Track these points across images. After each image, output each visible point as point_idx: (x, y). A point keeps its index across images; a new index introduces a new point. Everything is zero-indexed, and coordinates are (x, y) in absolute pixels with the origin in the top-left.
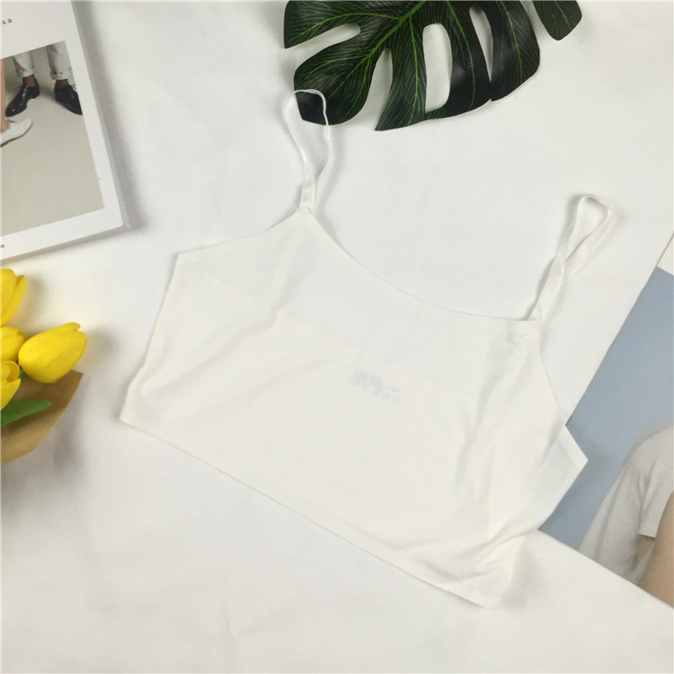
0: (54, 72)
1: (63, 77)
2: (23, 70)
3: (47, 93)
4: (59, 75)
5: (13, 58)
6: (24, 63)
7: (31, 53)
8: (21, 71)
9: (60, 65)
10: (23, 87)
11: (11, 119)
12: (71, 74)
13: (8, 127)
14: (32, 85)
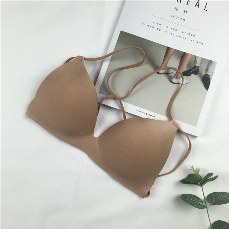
10: (193, 68)
13: (180, 78)
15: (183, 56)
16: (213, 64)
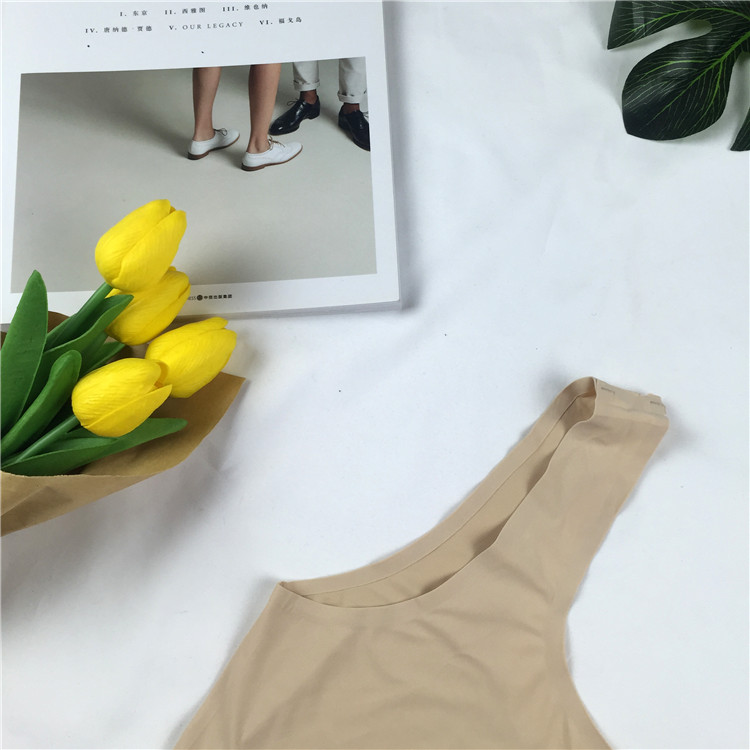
0: (343, 92)
1: (354, 100)
2: (304, 82)
3: (329, 116)
4: (349, 96)
5: (294, 66)
6: (307, 74)
7: (318, 62)
8: (301, 83)
9: (352, 85)
10: (299, 103)
11: (275, 138)
12: (365, 99)
13: (269, 147)
14: (312, 103)
15: (252, 77)
16: (356, 68)
